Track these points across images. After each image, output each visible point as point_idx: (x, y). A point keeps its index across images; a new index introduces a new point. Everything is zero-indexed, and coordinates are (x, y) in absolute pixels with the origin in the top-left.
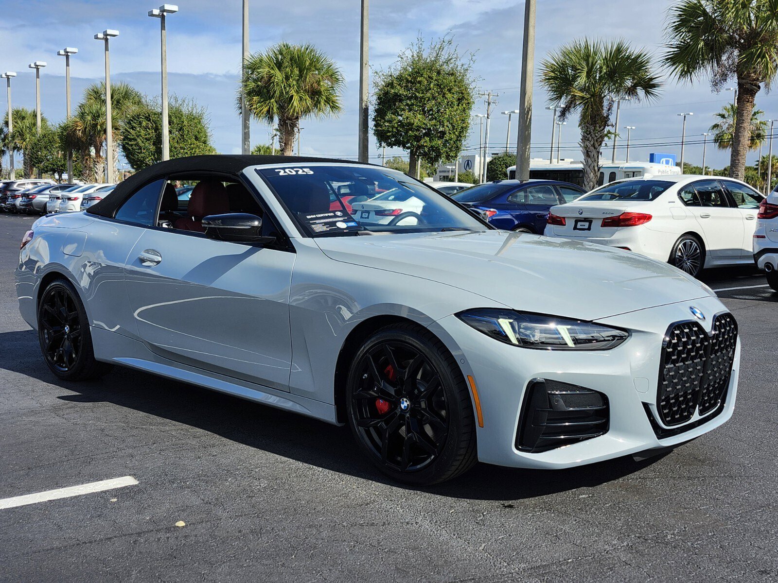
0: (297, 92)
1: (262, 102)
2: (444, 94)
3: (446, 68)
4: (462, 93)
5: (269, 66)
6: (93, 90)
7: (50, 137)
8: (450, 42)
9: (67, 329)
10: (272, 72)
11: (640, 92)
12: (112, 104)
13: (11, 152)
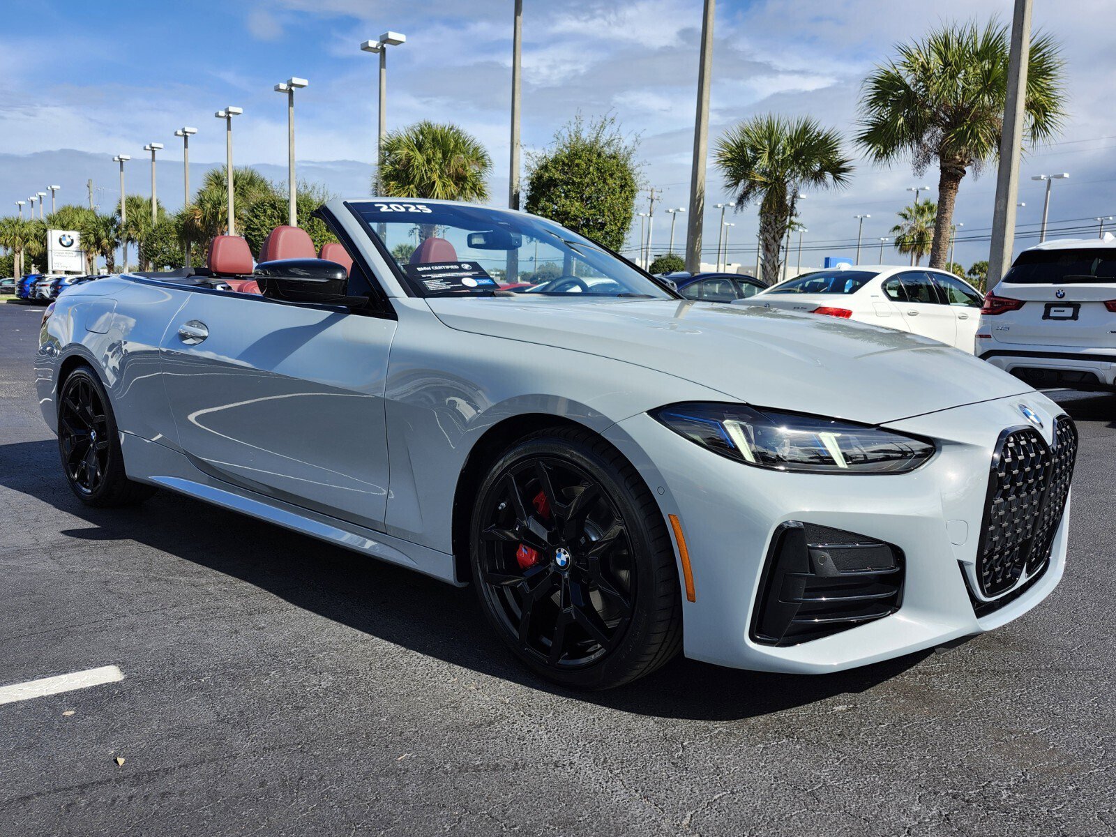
0: (440, 177)
1: (400, 187)
2: (605, 179)
3: (608, 151)
4: (625, 179)
5: (408, 147)
6: (214, 175)
7: (167, 227)
8: (612, 121)
9: (93, 435)
10: (412, 153)
11: (829, 177)
12: (236, 191)
13: (124, 245)
